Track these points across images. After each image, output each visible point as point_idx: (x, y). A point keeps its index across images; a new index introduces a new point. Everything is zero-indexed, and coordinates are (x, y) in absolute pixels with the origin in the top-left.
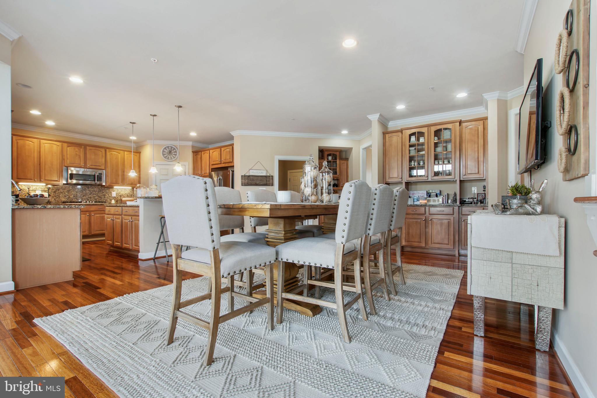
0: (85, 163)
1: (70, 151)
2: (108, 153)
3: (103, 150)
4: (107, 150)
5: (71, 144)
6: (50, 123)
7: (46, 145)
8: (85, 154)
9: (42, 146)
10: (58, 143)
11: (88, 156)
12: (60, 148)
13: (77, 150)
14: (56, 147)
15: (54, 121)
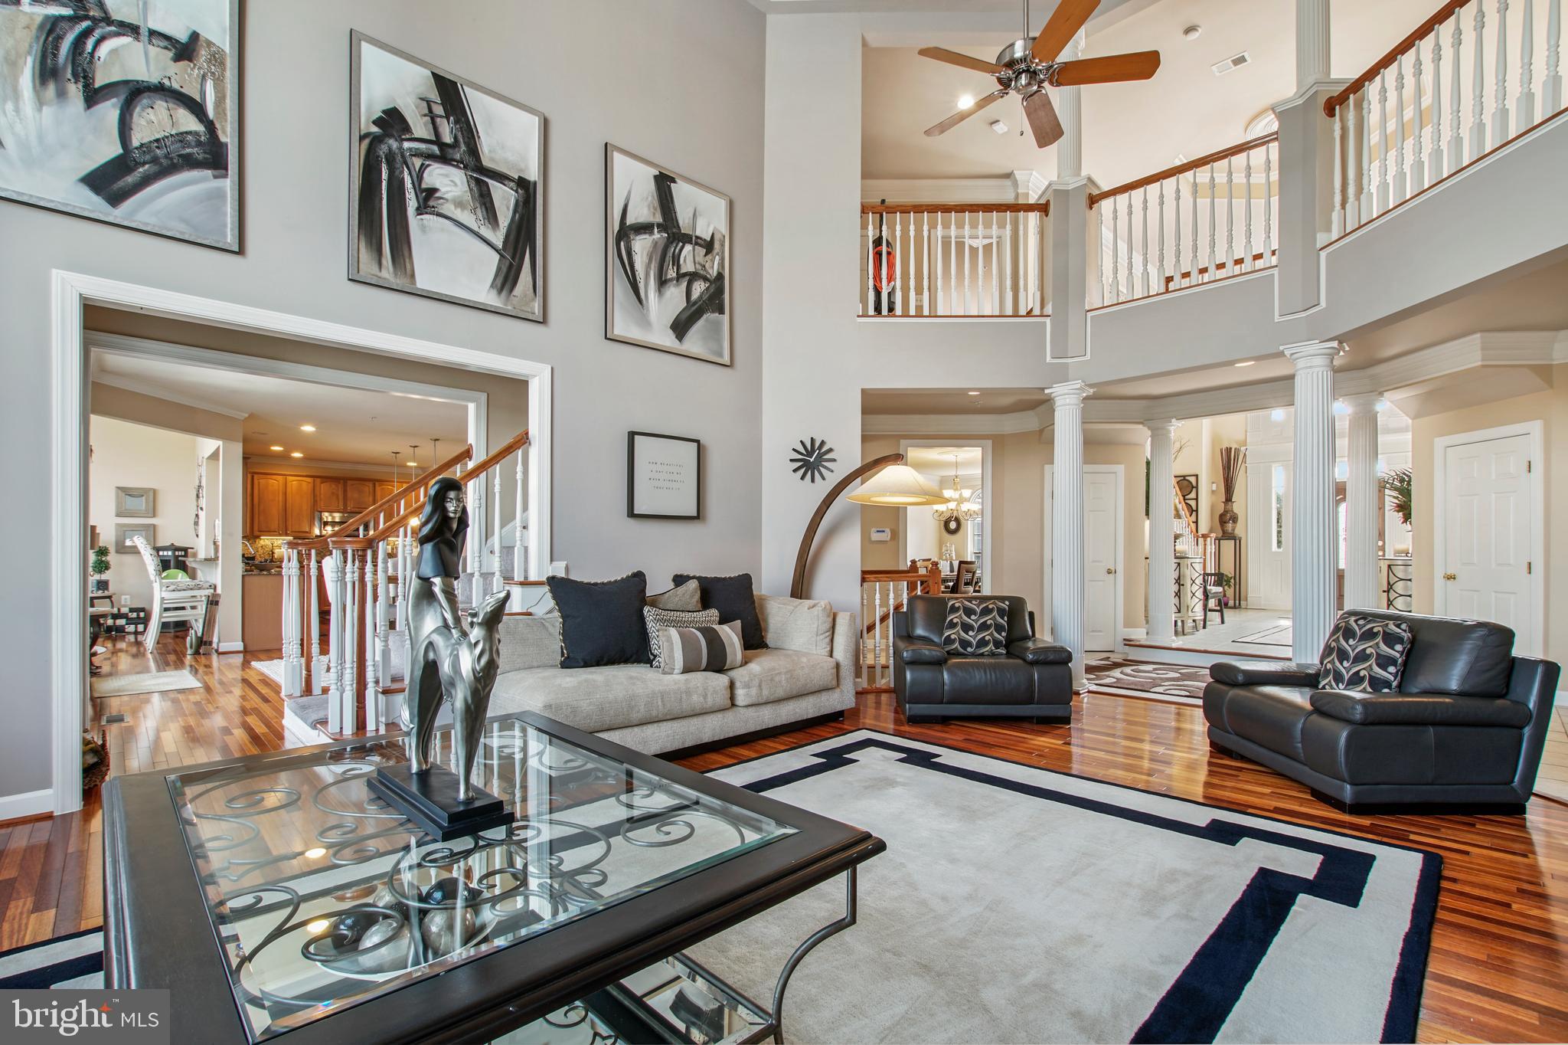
0: (345, 505)
1: (324, 488)
2: (378, 488)
3: (371, 485)
4: (377, 484)
5: (326, 479)
6: (297, 455)
7: (294, 482)
8: (345, 491)
9: (289, 485)
10: (309, 480)
11: (349, 494)
12: (311, 485)
13: (333, 486)
14: (306, 484)
15: (302, 453)
